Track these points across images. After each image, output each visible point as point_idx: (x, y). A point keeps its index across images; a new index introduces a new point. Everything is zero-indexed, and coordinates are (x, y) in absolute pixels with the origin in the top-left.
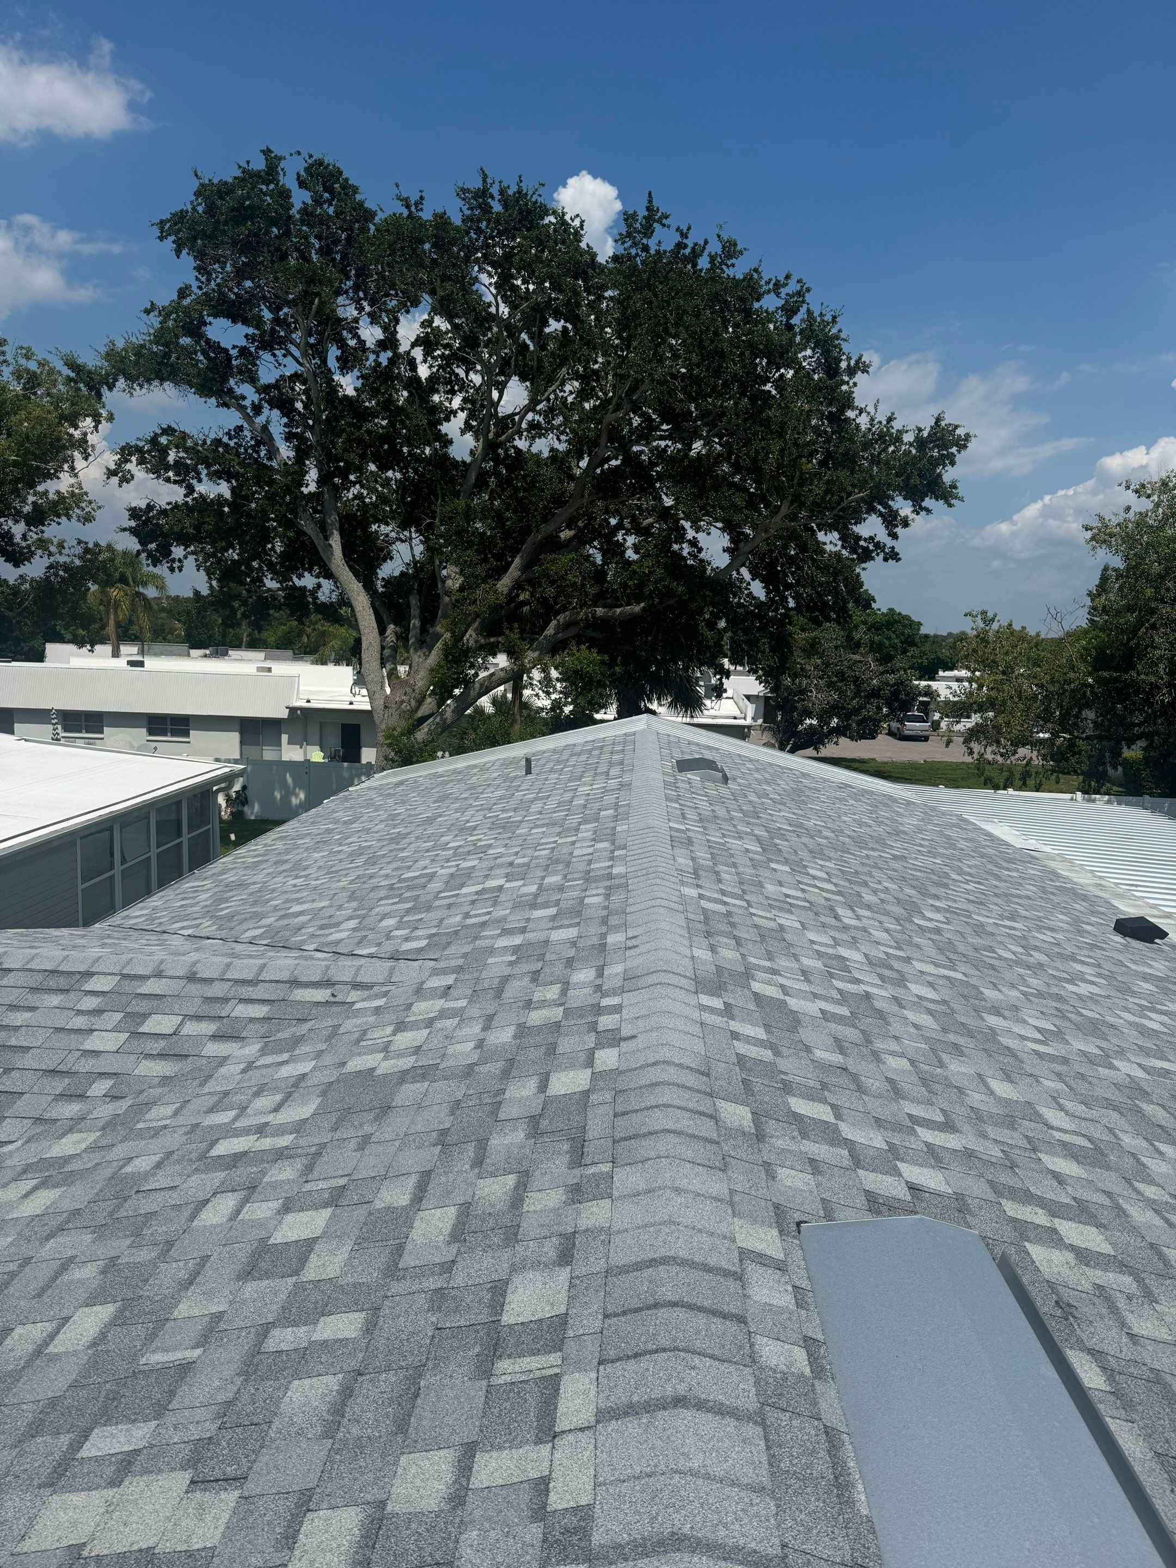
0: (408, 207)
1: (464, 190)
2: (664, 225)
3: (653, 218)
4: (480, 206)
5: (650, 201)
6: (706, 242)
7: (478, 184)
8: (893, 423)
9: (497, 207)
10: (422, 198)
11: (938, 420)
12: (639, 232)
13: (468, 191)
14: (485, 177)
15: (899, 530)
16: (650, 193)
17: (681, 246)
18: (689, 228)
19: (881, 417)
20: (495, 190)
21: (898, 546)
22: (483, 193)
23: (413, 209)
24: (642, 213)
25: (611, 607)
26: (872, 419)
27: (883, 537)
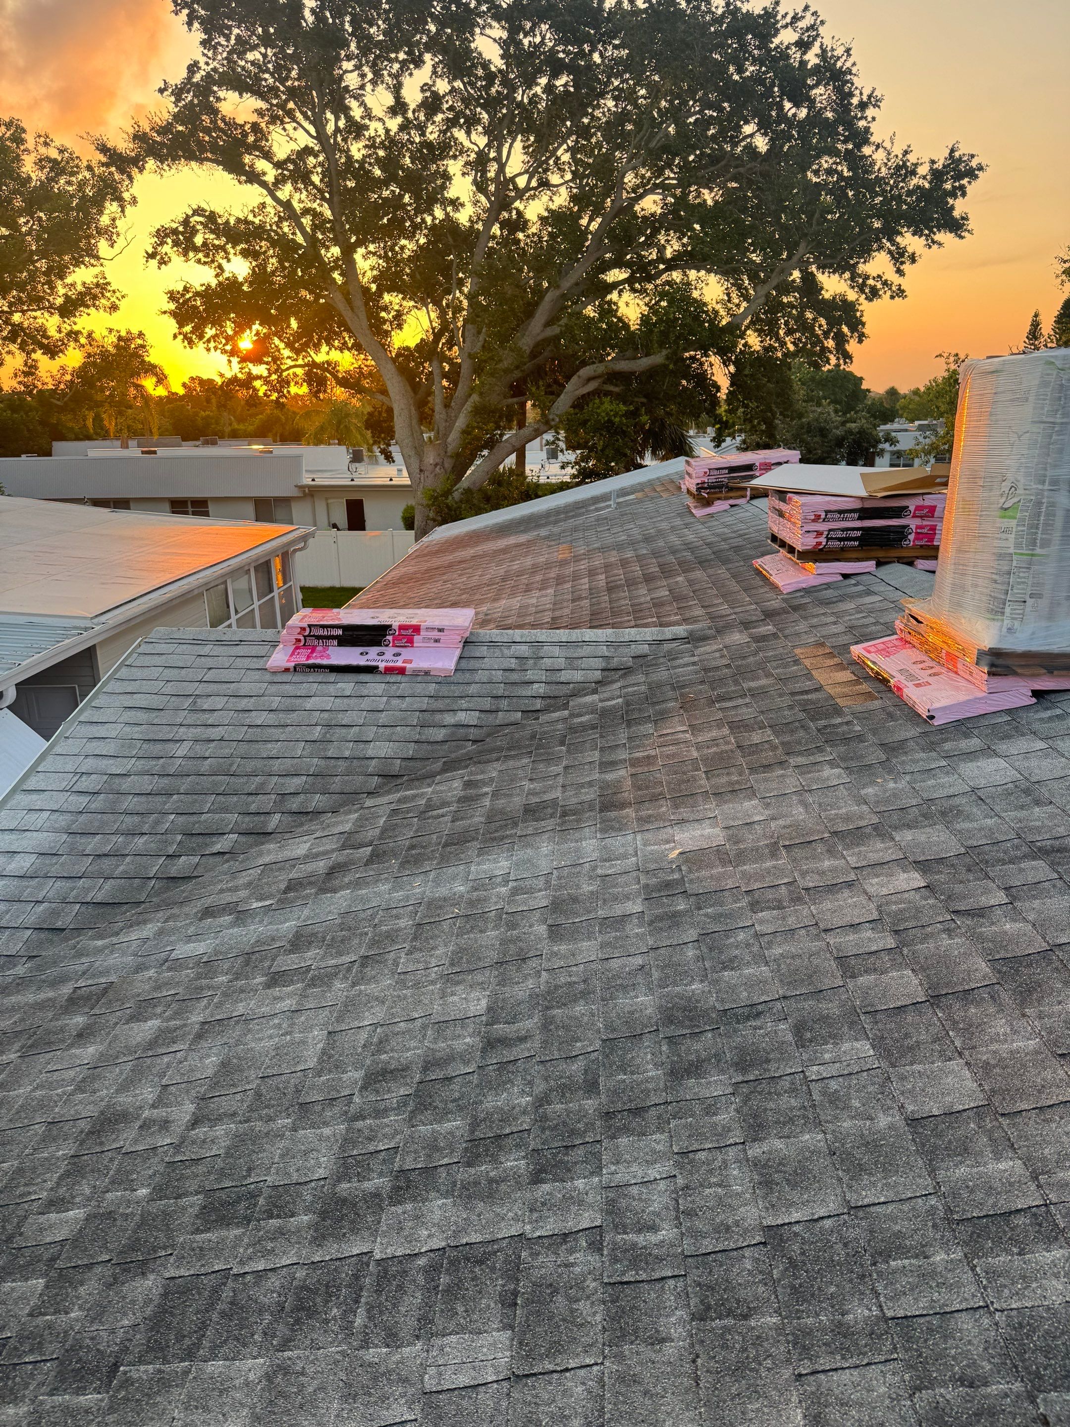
8: (909, 157)
11: (952, 151)
15: (906, 267)
19: (898, 150)
21: (905, 283)
25: (630, 359)
26: (889, 154)
27: (891, 275)
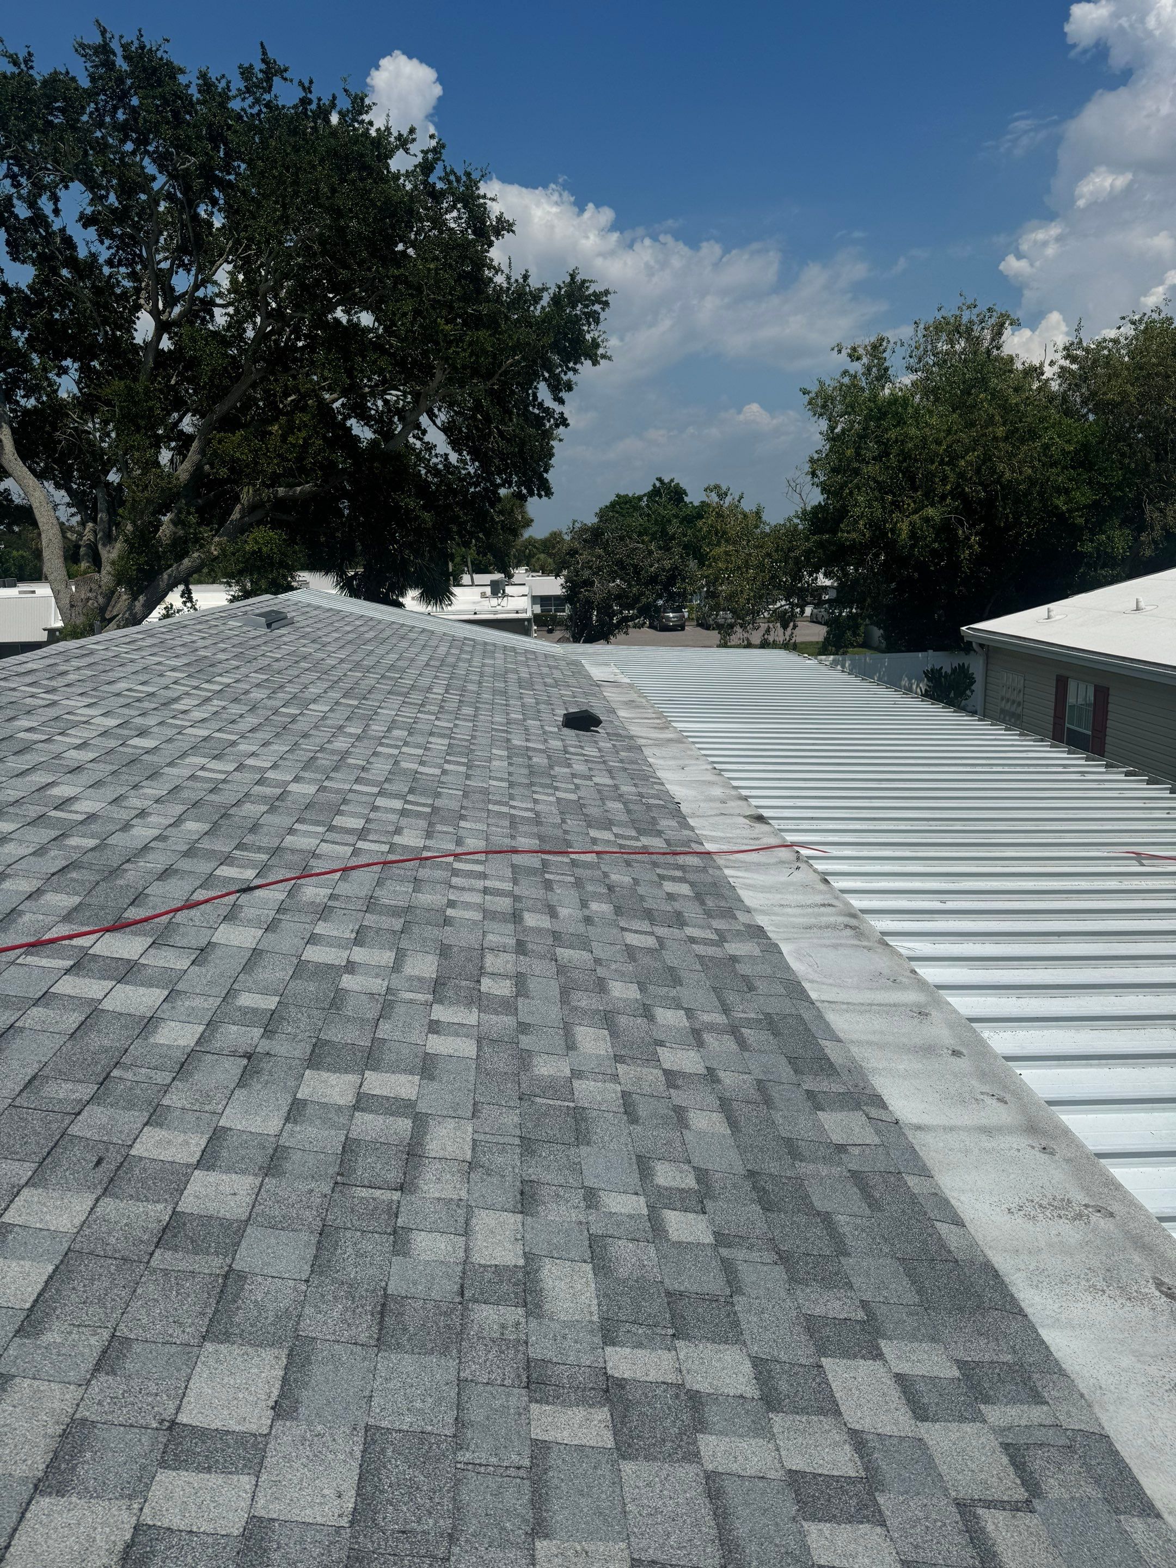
0: (16, 63)
1: (82, 45)
2: (286, 79)
3: (272, 71)
4: (103, 64)
5: (264, 53)
6: (334, 98)
7: (98, 40)
8: (530, 281)
9: (121, 63)
10: (30, 54)
11: (573, 276)
12: (257, 87)
13: (89, 47)
14: (103, 32)
15: (563, 394)
16: (262, 44)
17: (305, 102)
18: (311, 82)
20: (115, 45)
21: (567, 411)
22: (104, 49)
23: (23, 66)
24: (259, 66)
25: (290, 486)
27: (549, 403)
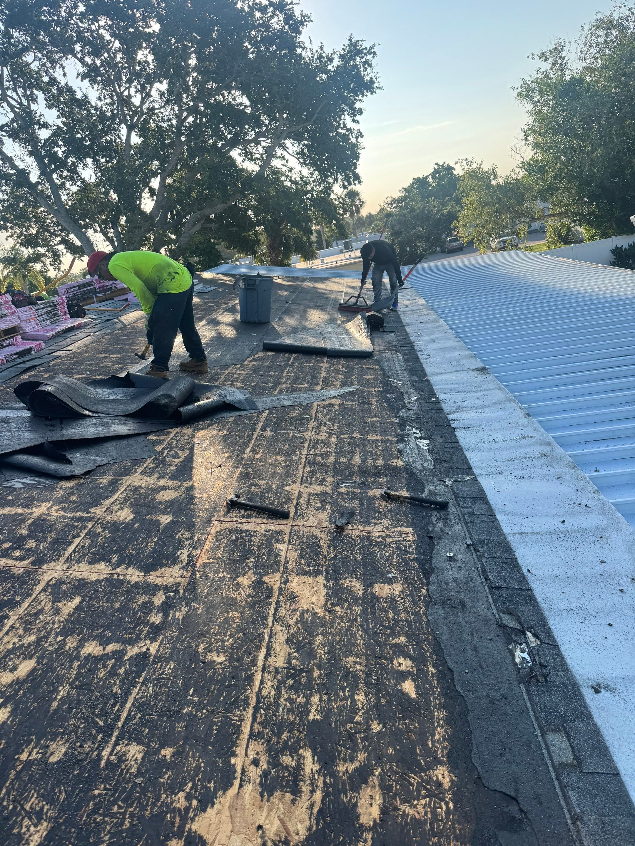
11: (350, 40)
15: (358, 118)
19: (316, 48)
21: (362, 127)
26: (311, 50)
27: (351, 125)
